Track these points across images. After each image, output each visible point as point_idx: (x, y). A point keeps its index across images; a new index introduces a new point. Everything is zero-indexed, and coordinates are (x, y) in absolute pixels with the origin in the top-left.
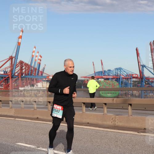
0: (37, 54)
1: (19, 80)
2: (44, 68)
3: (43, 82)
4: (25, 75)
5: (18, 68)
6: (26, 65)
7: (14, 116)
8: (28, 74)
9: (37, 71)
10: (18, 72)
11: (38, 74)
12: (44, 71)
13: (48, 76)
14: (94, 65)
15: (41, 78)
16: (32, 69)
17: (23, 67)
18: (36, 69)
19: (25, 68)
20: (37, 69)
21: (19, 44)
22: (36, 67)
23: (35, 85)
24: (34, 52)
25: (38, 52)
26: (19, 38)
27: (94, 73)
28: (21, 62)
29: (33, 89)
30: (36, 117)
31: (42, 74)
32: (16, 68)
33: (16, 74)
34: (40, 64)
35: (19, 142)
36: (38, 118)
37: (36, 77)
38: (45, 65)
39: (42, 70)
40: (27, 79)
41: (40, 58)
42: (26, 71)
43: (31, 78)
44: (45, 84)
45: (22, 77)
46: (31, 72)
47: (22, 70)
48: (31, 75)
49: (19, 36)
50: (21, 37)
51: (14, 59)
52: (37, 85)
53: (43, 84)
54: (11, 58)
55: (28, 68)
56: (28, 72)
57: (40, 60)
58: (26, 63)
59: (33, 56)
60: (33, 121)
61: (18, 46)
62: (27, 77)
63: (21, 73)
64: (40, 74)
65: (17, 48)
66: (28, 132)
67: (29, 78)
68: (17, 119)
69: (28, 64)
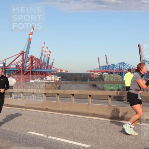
0: (47, 50)
1: (30, 73)
2: (53, 63)
3: (52, 76)
4: (35, 68)
5: (29, 62)
6: (36, 59)
7: (25, 107)
8: (38, 68)
9: (46, 65)
10: (29, 66)
11: (47, 68)
12: (52, 65)
13: (56, 70)
14: (99, 60)
15: (50, 72)
16: (42, 63)
17: (33, 61)
18: (45, 63)
19: (36, 62)
20: (47, 63)
21: (30, 40)
22: (45, 61)
23: (45, 78)
24: (43, 47)
25: (47, 48)
26: (30, 35)
27: (99, 67)
28: (32, 57)
29: (43, 81)
30: (45, 107)
31: (51, 68)
32: (27, 62)
33: (27, 68)
34: (49, 59)
35: (30, 131)
36: (47, 109)
37: (46, 71)
38: (54, 60)
39: (51, 64)
40: (37, 72)
41: (49, 53)
42: (36, 65)
43: (41, 72)
44: (54, 78)
45: (33, 70)
46: (41, 66)
47: (33, 64)
48: (41, 68)
49: (30, 33)
50: (31, 34)
51: (25, 53)
52: (46, 79)
53: (52, 77)
54: (23, 53)
55: (38, 62)
56: (38, 66)
57: (49, 55)
58: (36, 58)
59: (42, 51)
60: (43, 112)
61: (29, 41)
62: (37, 70)
63: (31, 67)
64: (49, 68)
65: (28, 44)
66: (38, 121)
67: (39, 72)
68: (27, 109)
69: (38, 59)
